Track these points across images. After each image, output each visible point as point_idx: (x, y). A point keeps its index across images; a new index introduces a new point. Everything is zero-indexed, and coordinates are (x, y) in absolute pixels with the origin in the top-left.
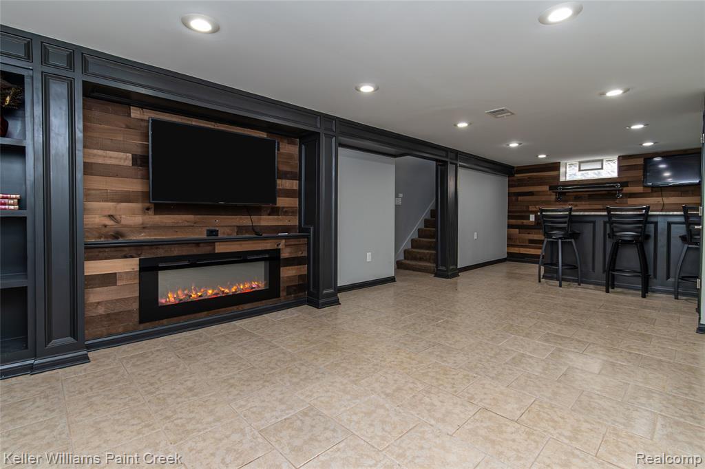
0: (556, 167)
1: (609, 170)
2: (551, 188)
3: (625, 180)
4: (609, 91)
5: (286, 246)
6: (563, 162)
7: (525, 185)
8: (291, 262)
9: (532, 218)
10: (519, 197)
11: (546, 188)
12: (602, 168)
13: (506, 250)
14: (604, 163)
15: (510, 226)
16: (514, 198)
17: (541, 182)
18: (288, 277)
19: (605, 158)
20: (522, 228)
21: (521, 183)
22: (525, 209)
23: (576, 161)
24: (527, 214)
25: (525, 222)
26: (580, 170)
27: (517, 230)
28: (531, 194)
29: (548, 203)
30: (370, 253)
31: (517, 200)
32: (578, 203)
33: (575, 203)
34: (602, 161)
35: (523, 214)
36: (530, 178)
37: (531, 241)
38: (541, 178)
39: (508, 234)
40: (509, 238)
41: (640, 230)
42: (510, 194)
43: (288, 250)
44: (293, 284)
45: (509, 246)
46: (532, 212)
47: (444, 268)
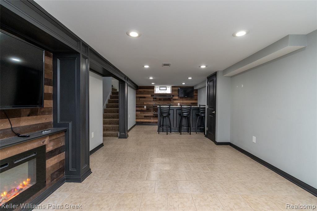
0: (153, 88)
1: (168, 90)
2: (152, 96)
3: (173, 94)
4: (202, 66)
5: (50, 141)
6: (155, 86)
7: (142, 94)
8: (53, 153)
9: (145, 107)
10: (140, 99)
11: (150, 96)
12: (166, 90)
13: (135, 120)
14: (167, 88)
15: (137, 111)
16: (138, 99)
17: (148, 93)
18: (51, 167)
19: (167, 86)
20: (141, 111)
21: (141, 93)
22: (142, 103)
23: (158, 86)
24: (143, 106)
25: (143, 109)
26: (160, 90)
27: (140, 112)
28: (144, 97)
29: (150, 101)
30: (93, 133)
31: (140, 100)
32: (160, 102)
33: (159, 102)
34: (166, 87)
35: (142, 106)
36: (144, 91)
37: (145, 117)
38: (148, 92)
39: (136, 114)
40: (137, 116)
41: (189, 113)
42: (137, 97)
43: (52, 143)
44: (55, 170)
45: (136, 119)
46: (145, 105)
47: (124, 134)
